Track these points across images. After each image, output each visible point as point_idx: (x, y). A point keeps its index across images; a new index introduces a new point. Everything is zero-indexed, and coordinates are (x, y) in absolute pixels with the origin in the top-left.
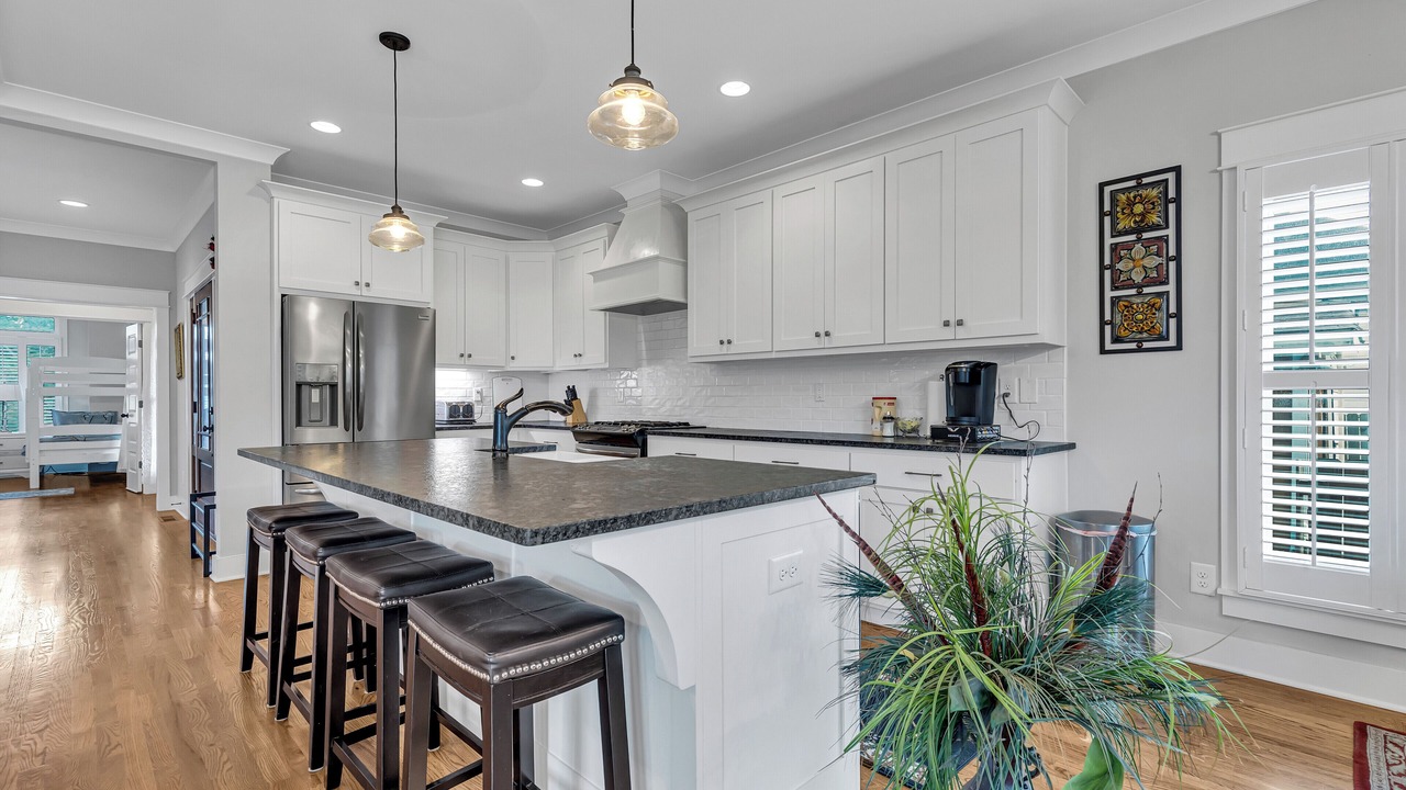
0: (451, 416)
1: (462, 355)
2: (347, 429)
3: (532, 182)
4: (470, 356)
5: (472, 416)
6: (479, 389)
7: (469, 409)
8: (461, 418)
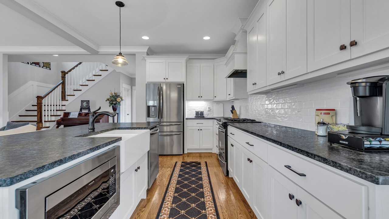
0: (196, 115)
1: (199, 97)
2: (159, 118)
3: (207, 38)
4: (201, 97)
5: (203, 115)
6: (209, 107)
7: (202, 113)
8: (199, 116)
